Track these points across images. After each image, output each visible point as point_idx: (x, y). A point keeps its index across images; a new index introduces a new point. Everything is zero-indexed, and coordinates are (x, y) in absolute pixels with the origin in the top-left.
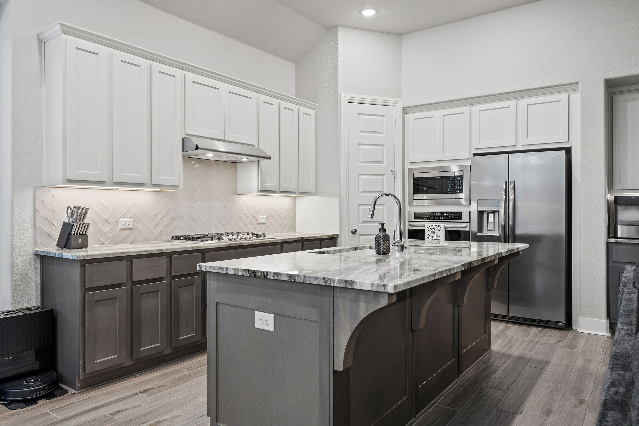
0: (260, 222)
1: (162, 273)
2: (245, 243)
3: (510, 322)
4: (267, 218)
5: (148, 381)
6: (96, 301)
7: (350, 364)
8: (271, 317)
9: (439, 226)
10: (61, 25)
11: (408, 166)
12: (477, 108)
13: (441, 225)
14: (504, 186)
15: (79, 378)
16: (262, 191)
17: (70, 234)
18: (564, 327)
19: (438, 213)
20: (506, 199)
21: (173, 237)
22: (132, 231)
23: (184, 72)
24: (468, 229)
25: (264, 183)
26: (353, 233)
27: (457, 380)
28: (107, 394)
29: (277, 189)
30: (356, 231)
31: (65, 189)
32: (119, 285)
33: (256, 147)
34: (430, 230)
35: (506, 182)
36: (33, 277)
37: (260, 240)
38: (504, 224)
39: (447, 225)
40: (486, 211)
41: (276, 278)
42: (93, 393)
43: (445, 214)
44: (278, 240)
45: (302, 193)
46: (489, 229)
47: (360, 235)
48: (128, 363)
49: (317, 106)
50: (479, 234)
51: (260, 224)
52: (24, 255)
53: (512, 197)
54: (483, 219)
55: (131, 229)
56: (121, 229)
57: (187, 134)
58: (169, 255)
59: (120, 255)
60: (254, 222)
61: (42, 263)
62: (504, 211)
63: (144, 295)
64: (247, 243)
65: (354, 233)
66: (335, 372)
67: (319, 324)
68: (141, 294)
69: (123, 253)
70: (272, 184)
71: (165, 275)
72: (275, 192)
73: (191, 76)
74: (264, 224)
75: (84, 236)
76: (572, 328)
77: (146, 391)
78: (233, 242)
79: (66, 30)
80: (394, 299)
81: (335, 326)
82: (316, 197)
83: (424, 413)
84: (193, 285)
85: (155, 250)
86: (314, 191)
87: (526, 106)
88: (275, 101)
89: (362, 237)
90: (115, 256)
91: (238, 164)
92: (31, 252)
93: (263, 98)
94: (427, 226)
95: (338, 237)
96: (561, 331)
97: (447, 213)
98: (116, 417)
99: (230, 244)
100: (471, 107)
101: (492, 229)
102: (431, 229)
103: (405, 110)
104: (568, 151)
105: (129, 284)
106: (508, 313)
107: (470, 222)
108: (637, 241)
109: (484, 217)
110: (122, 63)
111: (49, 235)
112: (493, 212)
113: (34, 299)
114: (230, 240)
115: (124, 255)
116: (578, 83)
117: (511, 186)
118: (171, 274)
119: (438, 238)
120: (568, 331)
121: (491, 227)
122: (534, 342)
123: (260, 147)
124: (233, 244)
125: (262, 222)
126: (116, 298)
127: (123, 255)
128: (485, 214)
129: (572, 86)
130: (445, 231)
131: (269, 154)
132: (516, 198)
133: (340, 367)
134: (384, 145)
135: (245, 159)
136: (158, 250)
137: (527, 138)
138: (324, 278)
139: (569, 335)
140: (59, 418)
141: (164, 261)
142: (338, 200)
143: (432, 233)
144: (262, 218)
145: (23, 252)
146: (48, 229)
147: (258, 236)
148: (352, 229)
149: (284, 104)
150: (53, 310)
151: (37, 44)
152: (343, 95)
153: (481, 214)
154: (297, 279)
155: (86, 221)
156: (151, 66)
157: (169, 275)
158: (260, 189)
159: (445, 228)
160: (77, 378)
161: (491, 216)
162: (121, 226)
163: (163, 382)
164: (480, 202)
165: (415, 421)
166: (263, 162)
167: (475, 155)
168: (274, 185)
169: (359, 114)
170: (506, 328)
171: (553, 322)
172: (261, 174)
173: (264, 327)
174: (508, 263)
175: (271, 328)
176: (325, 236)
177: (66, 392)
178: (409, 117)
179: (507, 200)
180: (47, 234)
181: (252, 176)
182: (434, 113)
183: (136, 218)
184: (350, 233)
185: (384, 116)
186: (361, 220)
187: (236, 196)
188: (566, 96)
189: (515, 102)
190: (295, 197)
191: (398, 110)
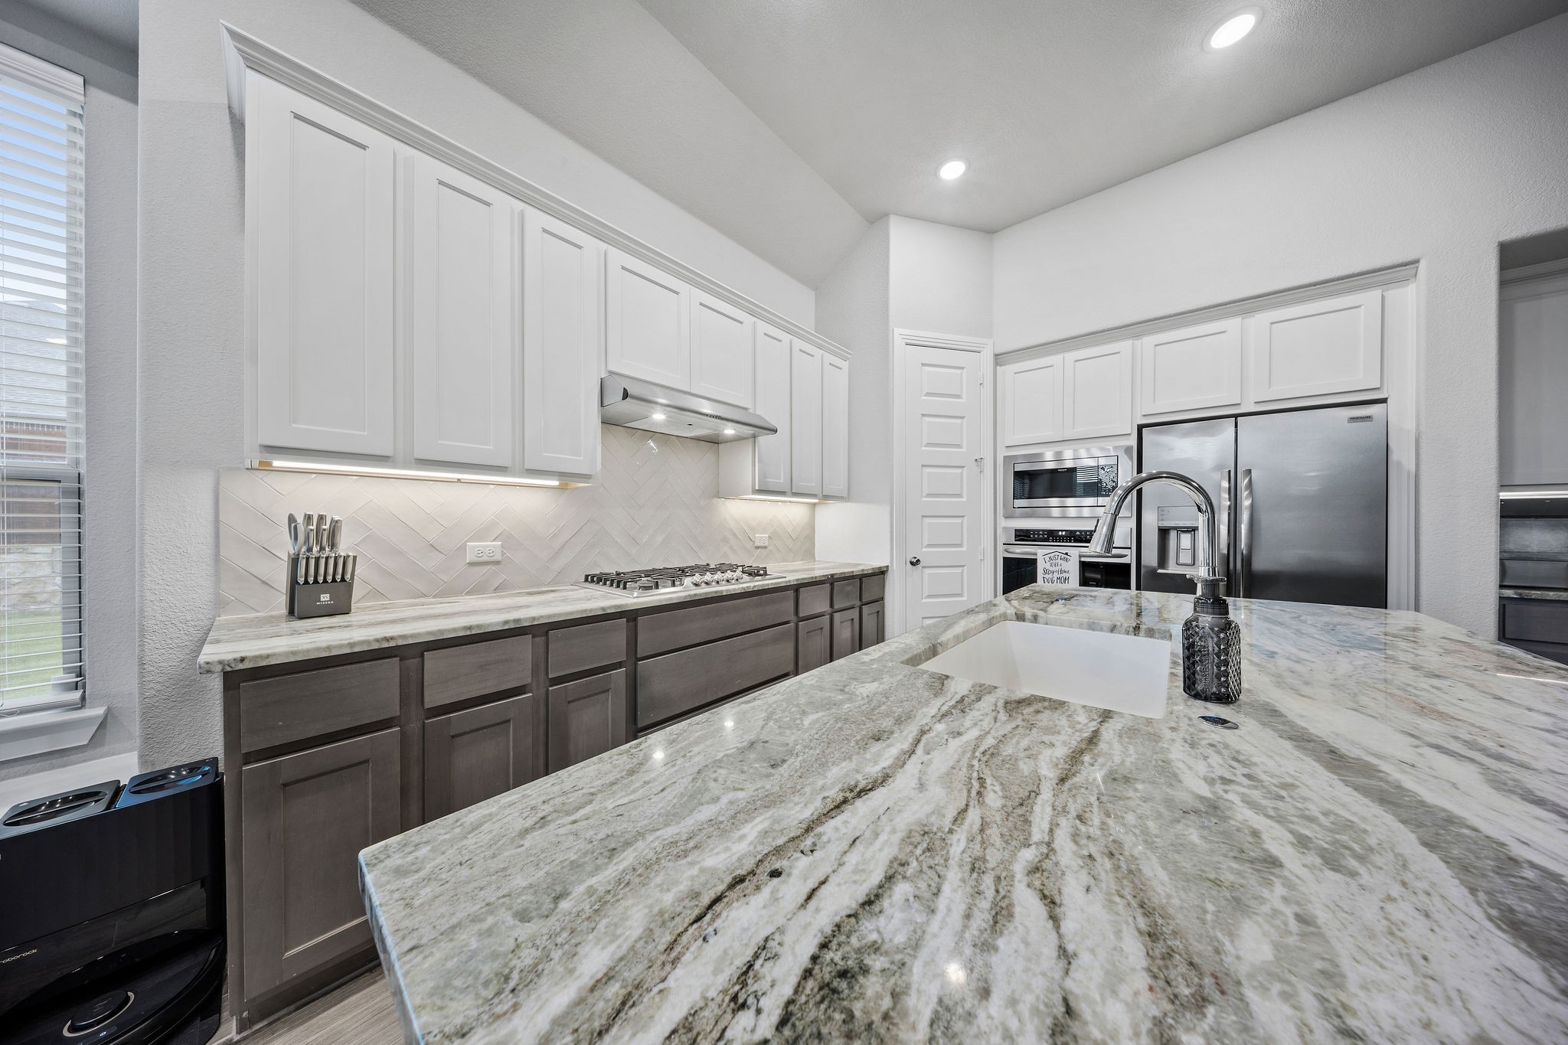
0: (757, 544)
1: (521, 676)
2: (727, 590)
4: (770, 536)
6: (285, 785)
9: (1067, 554)
11: (1001, 454)
12: (1150, 341)
13: (1070, 552)
14: (1223, 481)
16: (761, 491)
17: (295, 581)
19: (1062, 531)
20: (1230, 508)
21: (587, 576)
22: (497, 566)
23: (604, 245)
24: (1128, 560)
25: (765, 477)
26: (913, 564)
29: (787, 488)
30: (918, 561)
31: (314, 475)
32: (376, 726)
33: (751, 411)
34: (1047, 559)
35: (1229, 473)
37: (758, 583)
38: (1228, 556)
39: (1082, 552)
40: (1175, 528)
43: (1078, 533)
44: (789, 581)
45: (826, 497)
46: (1181, 561)
47: (923, 567)
49: (850, 354)
50: (1160, 571)
51: (757, 548)
52: (182, 632)
53: (1246, 503)
54: (1169, 543)
55: (497, 563)
56: (472, 564)
57: (611, 373)
58: (547, 631)
59: (376, 646)
60: (749, 545)
63: (466, 738)
64: (729, 590)
65: (915, 563)
68: (453, 737)
69: (387, 639)
70: (780, 480)
71: (529, 680)
72: (782, 493)
73: (618, 256)
74: (765, 547)
75: (340, 586)
78: (704, 590)
82: (848, 504)
84: (606, 692)
85: (498, 624)
86: (845, 495)
87: (1269, 325)
88: (786, 337)
89: (927, 571)
90: (357, 649)
91: (721, 446)
93: (763, 327)
94: (1042, 554)
95: (887, 571)
97: (1081, 531)
99: (695, 595)
100: (1136, 342)
101: (1189, 561)
102: (1050, 558)
103: (999, 359)
107: (1138, 549)
108: (1564, 596)
109: (1169, 539)
110: (441, 187)
111: (264, 582)
112: (1191, 530)
114: (696, 585)
115: (392, 644)
116: (1417, 261)
117: (1243, 483)
118: (547, 674)
119: (1064, 575)
121: (1185, 558)
123: (758, 413)
124: (701, 594)
125: (762, 545)
126: (367, 761)
127: (385, 645)
128: (1173, 534)
129: (1402, 270)
130: (1080, 562)
131: (773, 422)
134: (963, 418)
135: (729, 431)
136: (506, 622)
137: (1270, 387)
142: (888, 508)
143: (1051, 566)
144: (761, 538)
145: (179, 624)
147: (754, 573)
148: (909, 558)
149: (799, 344)
151: (228, 127)
152: (897, 331)
153: (1164, 532)
156: (521, 212)
157: (542, 676)
158: (757, 488)
159: (1080, 556)
161: (1184, 537)
162: (470, 558)
164: (1160, 511)
166: (764, 440)
167: (1144, 426)
168: (782, 481)
169: (923, 365)
172: (759, 462)
176: (867, 570)
178: (1007, 371)
180: (256, 580)
181: (745, 467)
182: (1055, 359)
183: (508, 541)
184: (908, 563)
185: (963, 368)
186: (926, 543)
187: (716, 501)
188: (1375, 295)
189: (1240, 319)
190: (815, 504)
191: (987, 357)
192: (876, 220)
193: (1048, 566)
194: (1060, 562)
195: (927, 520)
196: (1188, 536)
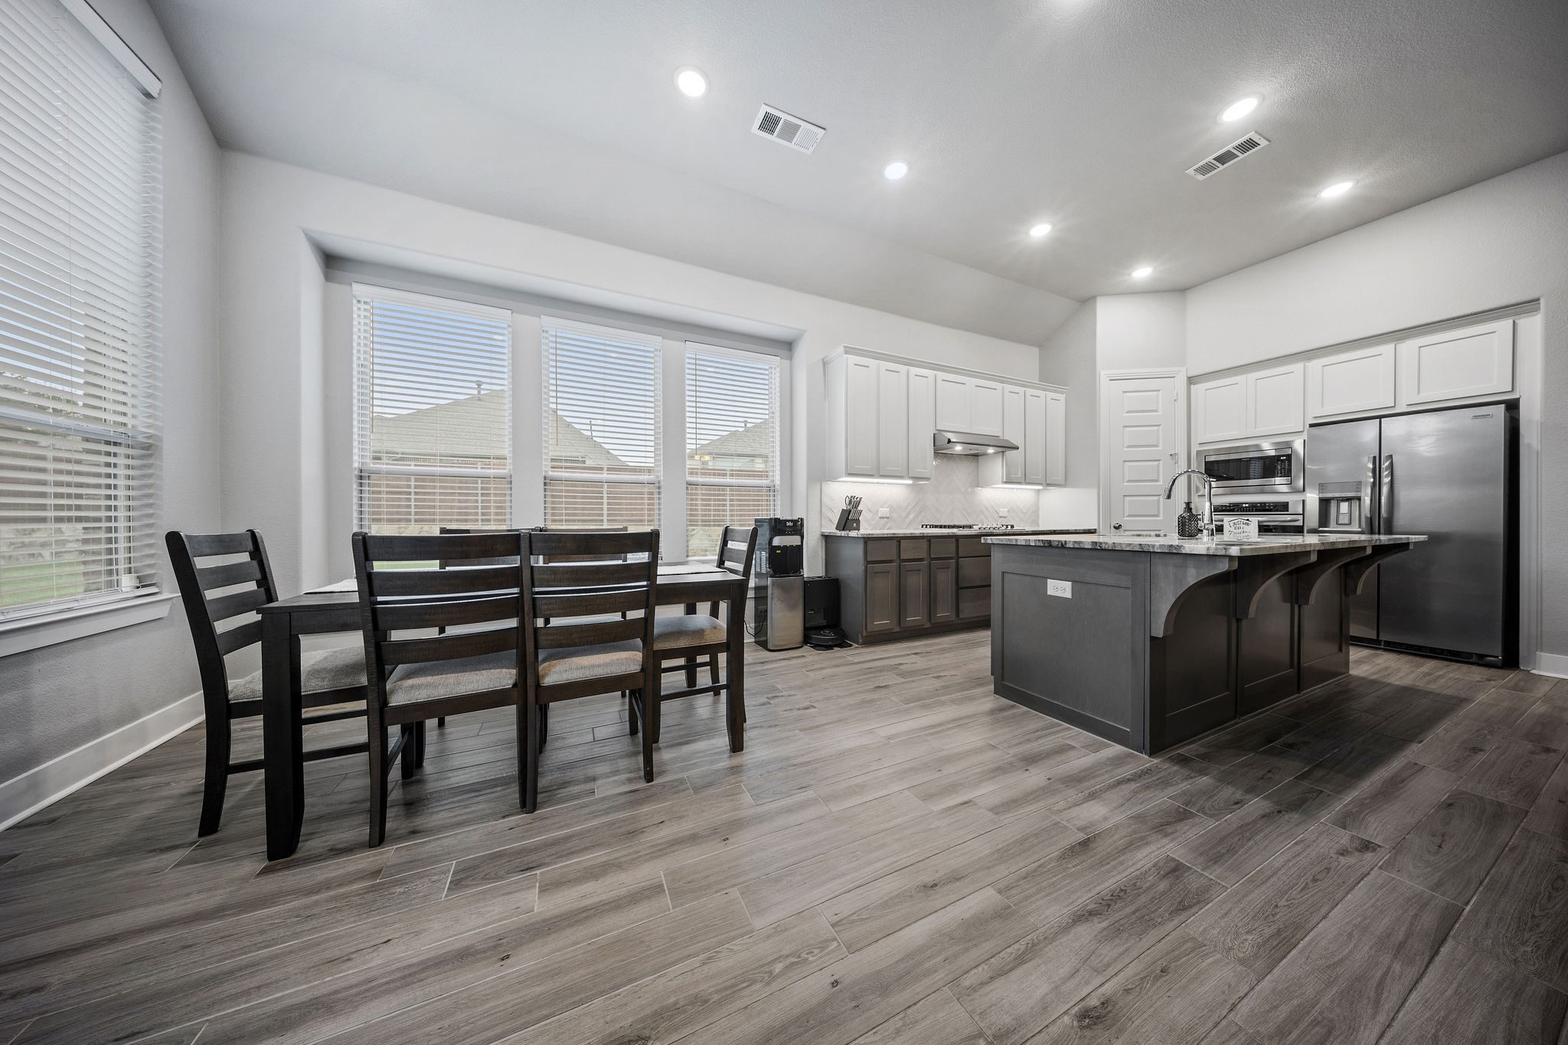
1: (923, 554)
3: (1381, 649)
4: (1008, 511)
5: (915, 647)
6: (876, 573)
7: (1170, 632)
8: (1068, 585)
9: (1247, 520)
10: (845, 347)
11: (1194, 450)
12: (1318, 363)
13: (1250, 519)
14: (1371, 466)
15: (862, 635)
16: (1005, 483)
17: (848, 518)
18: (1500, 664)
19: (1246, 504)
20: (1374, 484)
21: (922, 525)
23: (935, 372)
24: (1300, 523)
25: (1009, 473)
26: (1115, 527)
27: (1296, 696)
28: (885, 651)
29: (1023, 480)
30: (1120, 525)
31: (844, 480)
32: (891, 561)
33: (1001, 438)
34: (1232, 524)
35: (1375, 458)
36: (820, 553)
38: (1371, 518)
39: (1261, 519)
40: (1333, 498)
41: (1076, 546)
42: (872, 649)
43: (1258, 504)
45: (1049, 485)
46: (1341, 522)
47: (1125, 530)
48: (897, 629)
49: (1066, 389)
50: (1321, 529)
51: (1001, 517)
53: (1386, 480)
54: (1330, 509)
55: (888, 518)
56: (881, 518)
57: (938, 430)
58: (929, 539)
59: (892, 536)
60: (996, 515)
61: (826, 542)
62: (1371, 500)
63: (909, 572)
65: (1118, 528)
66: (1152, 638)
67: (1130, 591)
68: (907, 570)
70: (1018, 475)
71: (926, 557)
72: (1020, 483)
73: (941, 375)
74: (1005, 517)
75: (858, 521)
76: (1519, 668)
77: (916, 654)
79: (849, 351)
80: (1235, 565)
81: (1153, 592)
82: (1065, 489)
83: (1253, 717)
84: (949, 568)
85: (918, 534)
86: (1063, 483)
87: (1417, 348)
88: (1022, 390)
90: (888, 536)
91: (980, 457)
92: (819, 533)
93: (1009, 388)
94: (1227, 520)
95: (1098, 532)
96: (1492, 669)
97: (1260, 503)
98: (901, 667)
100: (1307, 364)
101: (1347, 522)
102: (1234, 523)
103: (1191, 380)
104: (1512, 406)
105: (898, 561)
106: (1378, 635)
107: (1303, 514)
109: (1330, 507)
110: (886, 372)
111: (831, 519)
112: (1348, 499)
113: (821, 571)
114: (979, 529)
116: (1538, 300)
117: (1385, 464)
118: (930, 555)
119: (1246, 535)
120: (1508, 671)
121: (1344, 519)
122: (1432, 676)
123: (1005, 438)
125: (1003, 515)
126: (889, 572)
127: (894, 536)
128: (1333, 504)
129: (1529, 305)
130: (1259, 526)
131: (1016, 443)
132: (1395, 482)
133: (1159, 632)
134: (1159, 425)
135: (989, 450)
136: (920, 533)
137: (1420, 394)
138: (1141, 545)
139: (1512, 676)
140: (856, 661)
141: (924, 544)
142: (1096, 491)
143: (1235, 529)
144: (1003, 511)
146: (830, 515)
147: (1007, 526)
148: (1113, 524)
149: (1029, 391)
150: (838, 579)
151: (822, 366)
152: (1103, 372)
153: (1325, 503)
154: (1103, 546)
155: (859, 508)
156: (908, 370)
157: (928, 557)
158: (1005, 480)
159: (1259, 522)
160: (860, 636)
161: (1344, 507)
162: (880, 516)
163: (929, 649)
164: (1322, 487)
165: (1239, 723)
166: (1009, 453)
167: (1311, 426)
168: (1020, 476)
169: (1124, 392)
170: (1377, 655)
171: (1474, 656)
172: (1006, 465)
173: (1059, 594)
174: (1379, 565)
175: (1068, 595)
177: (852, 645)
178: (1198, 389)
179: (1377, 485)
180: (829, 518)
181: (996, 468)
182: (1240, 379)
183: (891, 508)
184: (1112, 528)
185: (1159, 390)
186: (1127, 514)
187: (976, 489)
188: (1508, 323)
189: (1392, 346)
190: (1039, 490)
191: (1181, 382)
192: (1086, 302)
193: (1232, 529)
194: (1242, 526)
195: (1127, 499)
196: (1347, 504)
